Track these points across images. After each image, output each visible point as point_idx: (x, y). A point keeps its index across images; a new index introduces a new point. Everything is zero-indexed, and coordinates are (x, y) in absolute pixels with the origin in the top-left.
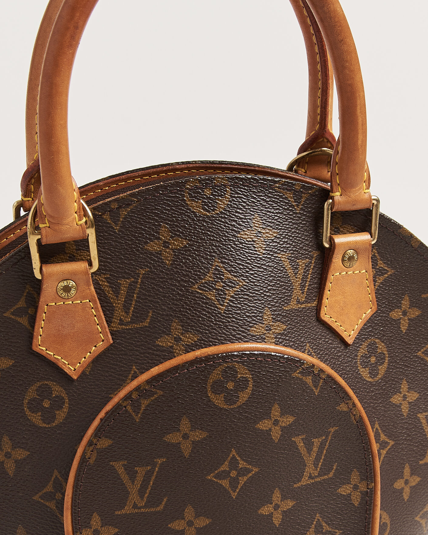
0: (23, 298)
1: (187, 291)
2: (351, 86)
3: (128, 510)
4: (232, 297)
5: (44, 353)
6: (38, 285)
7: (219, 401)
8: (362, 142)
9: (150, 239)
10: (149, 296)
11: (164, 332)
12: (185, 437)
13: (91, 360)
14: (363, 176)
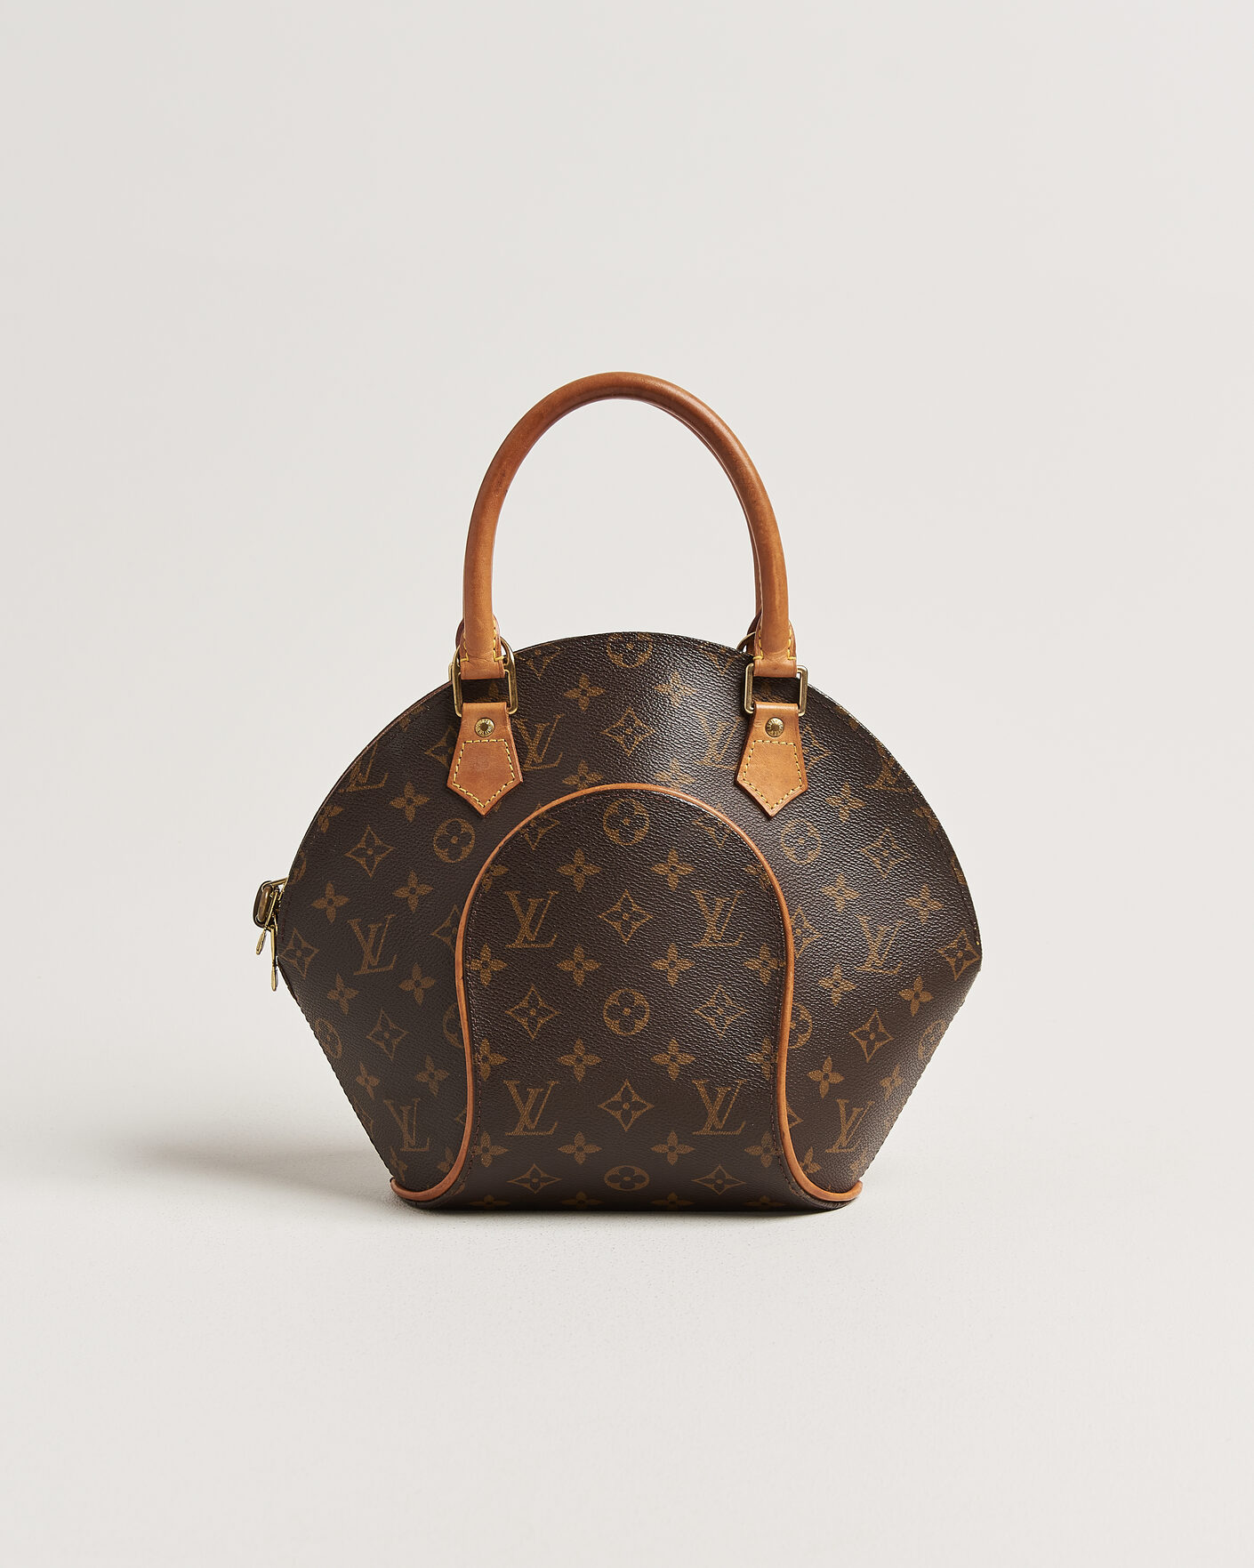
0: (444, 739)
1: (598, 734)
2: (766, 546)
3: (518, 944)
4: (640, 742)
5: (457, 791)
6: (457, 723)
7: (614, 836)
8: (780, 602)
9: (569, 687)
10: (563, 739)
11: (571, 772)
12: (579, 870)
13: (500, 797)
14: (787, 642)
